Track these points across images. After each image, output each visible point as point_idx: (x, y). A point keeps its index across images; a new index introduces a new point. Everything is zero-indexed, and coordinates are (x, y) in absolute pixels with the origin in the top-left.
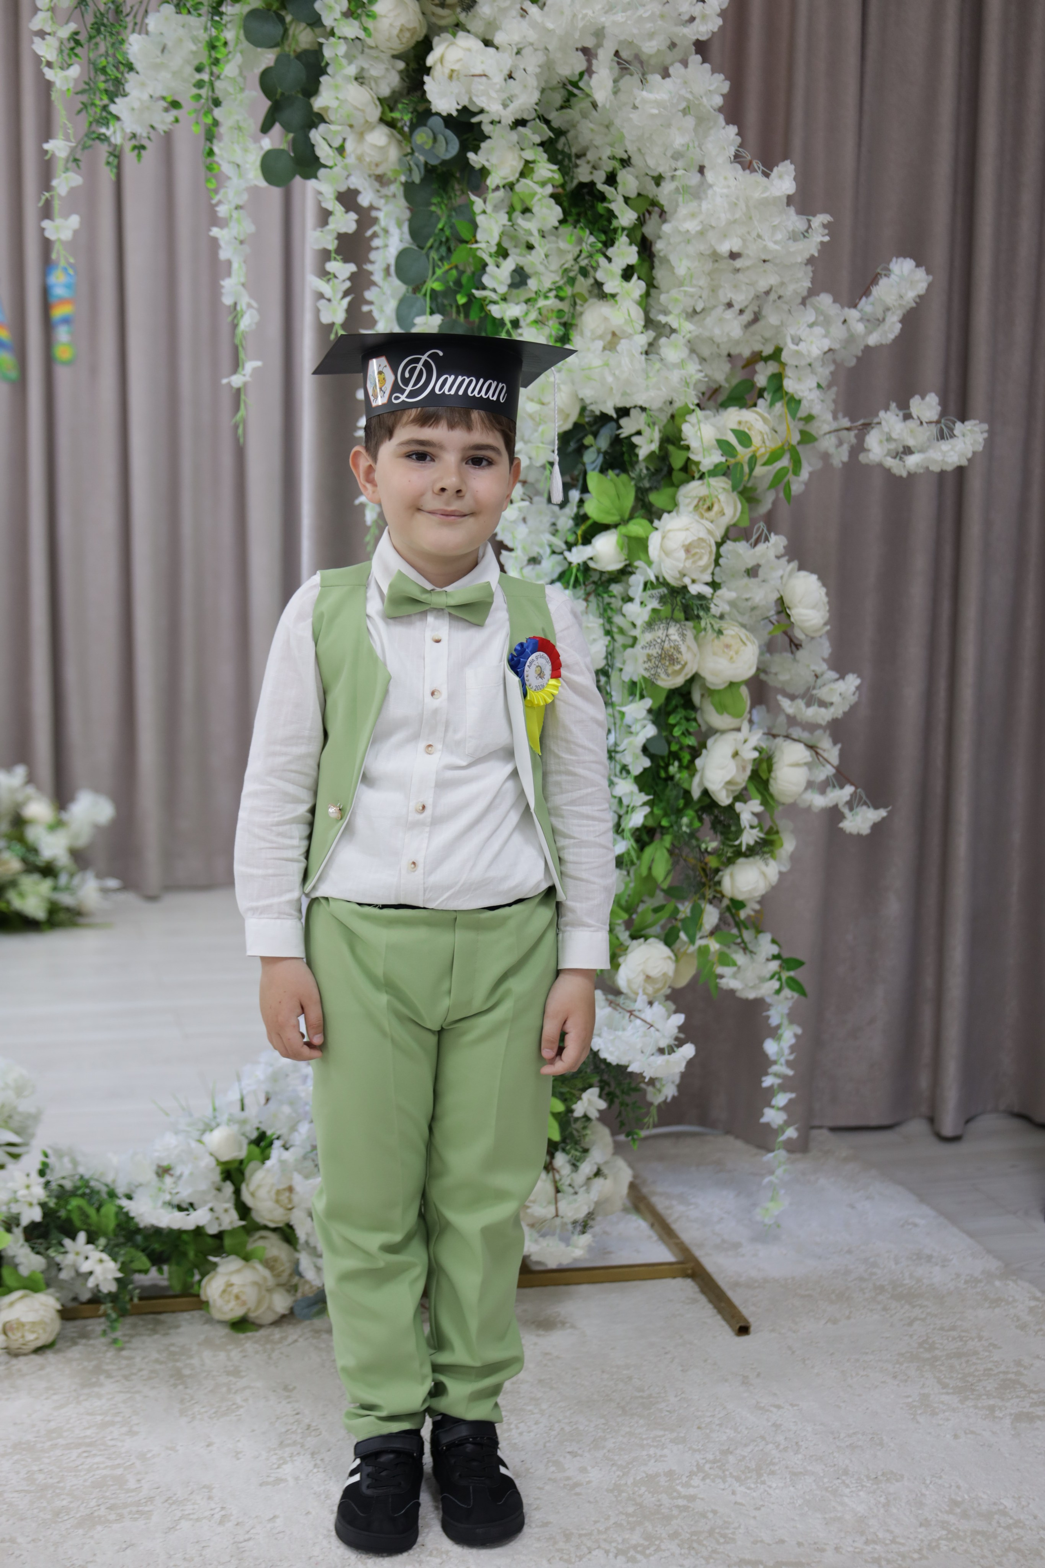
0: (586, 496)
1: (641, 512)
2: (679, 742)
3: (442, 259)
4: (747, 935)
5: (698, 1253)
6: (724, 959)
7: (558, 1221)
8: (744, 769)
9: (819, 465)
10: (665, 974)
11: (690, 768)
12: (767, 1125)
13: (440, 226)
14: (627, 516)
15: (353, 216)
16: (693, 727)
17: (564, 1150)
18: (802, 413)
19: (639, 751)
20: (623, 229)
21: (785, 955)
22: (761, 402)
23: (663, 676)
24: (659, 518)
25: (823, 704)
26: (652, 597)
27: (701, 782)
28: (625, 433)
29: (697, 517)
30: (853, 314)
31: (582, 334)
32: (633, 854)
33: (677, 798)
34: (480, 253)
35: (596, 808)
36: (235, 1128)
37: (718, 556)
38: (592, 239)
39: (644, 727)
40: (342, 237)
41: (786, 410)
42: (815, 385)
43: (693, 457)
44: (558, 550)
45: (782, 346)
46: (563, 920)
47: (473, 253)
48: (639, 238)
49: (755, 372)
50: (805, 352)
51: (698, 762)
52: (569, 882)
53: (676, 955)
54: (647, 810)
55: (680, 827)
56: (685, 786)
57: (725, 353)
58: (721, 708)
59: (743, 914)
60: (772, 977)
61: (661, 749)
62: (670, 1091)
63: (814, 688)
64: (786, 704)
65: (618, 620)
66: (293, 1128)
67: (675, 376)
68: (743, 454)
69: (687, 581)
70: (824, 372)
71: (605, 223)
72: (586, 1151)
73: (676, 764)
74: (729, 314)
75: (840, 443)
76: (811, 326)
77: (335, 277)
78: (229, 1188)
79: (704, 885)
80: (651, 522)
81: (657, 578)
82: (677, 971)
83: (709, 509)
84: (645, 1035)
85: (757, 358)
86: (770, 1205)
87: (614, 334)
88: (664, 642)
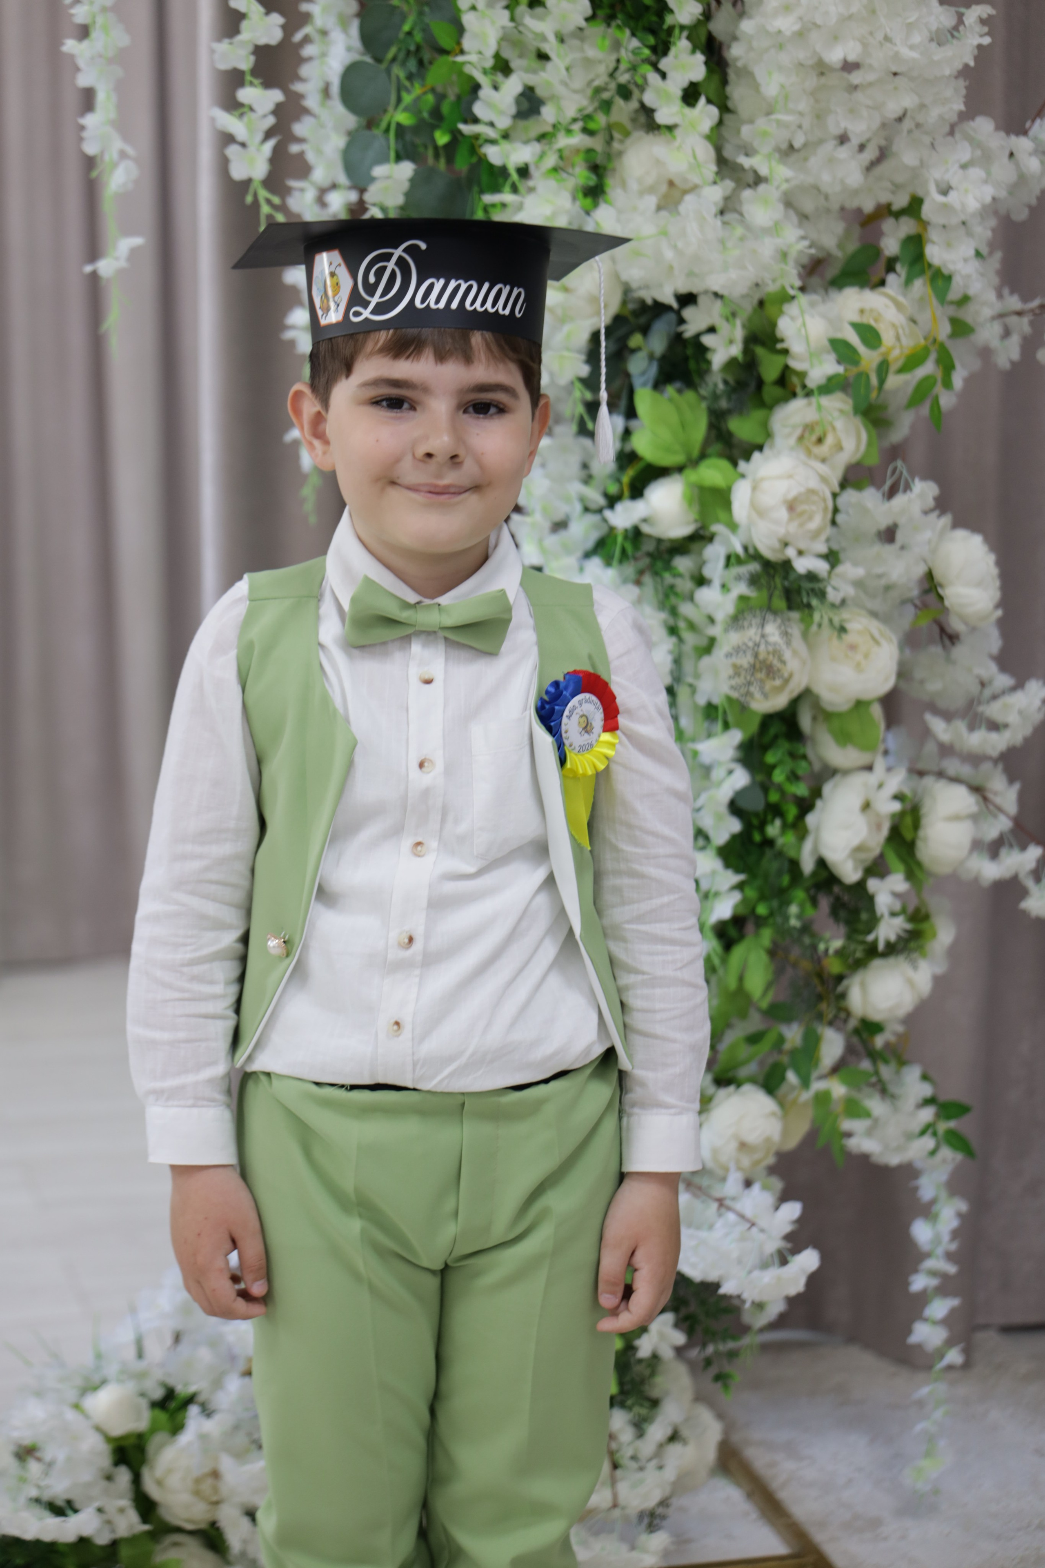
0: (633, 424)
1: (717, 447)
2: (780, 788)
3: (410, 77)
4: (886, 1071)
5: (820, 1537)
6: (854, 1109)
7: (617, 1513)
8: (879, 827)
9: (976, 364)
10: (768, 1140)
11: (799, 827)
12: (919, 1347)
13: (406, 28)
14: (696, 453)
15: (277, 19)
16: (802, 768)
17: (622, 1405)
18: (954, 294)
19: (724, 809)
20: (682, 28)
21: (943, 1098)
22: (891, 278)
23: (758, 695)
24: (747, 457)
25: (995, 726)
26: (738, 578)
27: (815, 848)
28: (689, 330)
29: (802, 456)
30: (1023, 144)
31: (624, 185)
32: (716, 961)
33: (780, 873)
34: (468, 69)
35: (676, 926)
36: (130, 1387)
37: (836, 510)
38: (635, 43)
39: (730, 772)
40: (261, 52)
41: (929, 291)
42: (972, 252)
43: (795, 364)
44: (593, 506)
45: (920, 193)
46: (629, 1097)
47: (458, 69)
48: (703, 38)
49: (880, 234)
50: (957, 206)
51: (811, 819)
52: (637, 1041)
53: (781, 1104)
54: (737, 897)
55: (786, 918)
56: (792, 853)
57: (836, 206)
58: (844, 738)
59: (879, 1041)
60: (923, 1133)
61: (756, 804)
62: (776, 1308)
63: (980, 703)
64: (938, 727)
65: (686, 609)
66: (218, 1383)
67: (767, 248)
68: (869, 358)
69: (791, 552)
70: (983, 232)
71: (654, 18)
72: (655, 1403)
73: (778, 823)
74: (843, 153)
75: (1007, 333)
76: (964, 167)
77: (251, 109)
78: (124, 1476)
79: (820, 998)
80: (735, 464)
81: (746, 549)
82: (785, 1133)
83: (820, 441)
84: (742, 1239)
85: (885, 211)
86: (925, 1463)
87: (671, 184)
88: (757, 645)
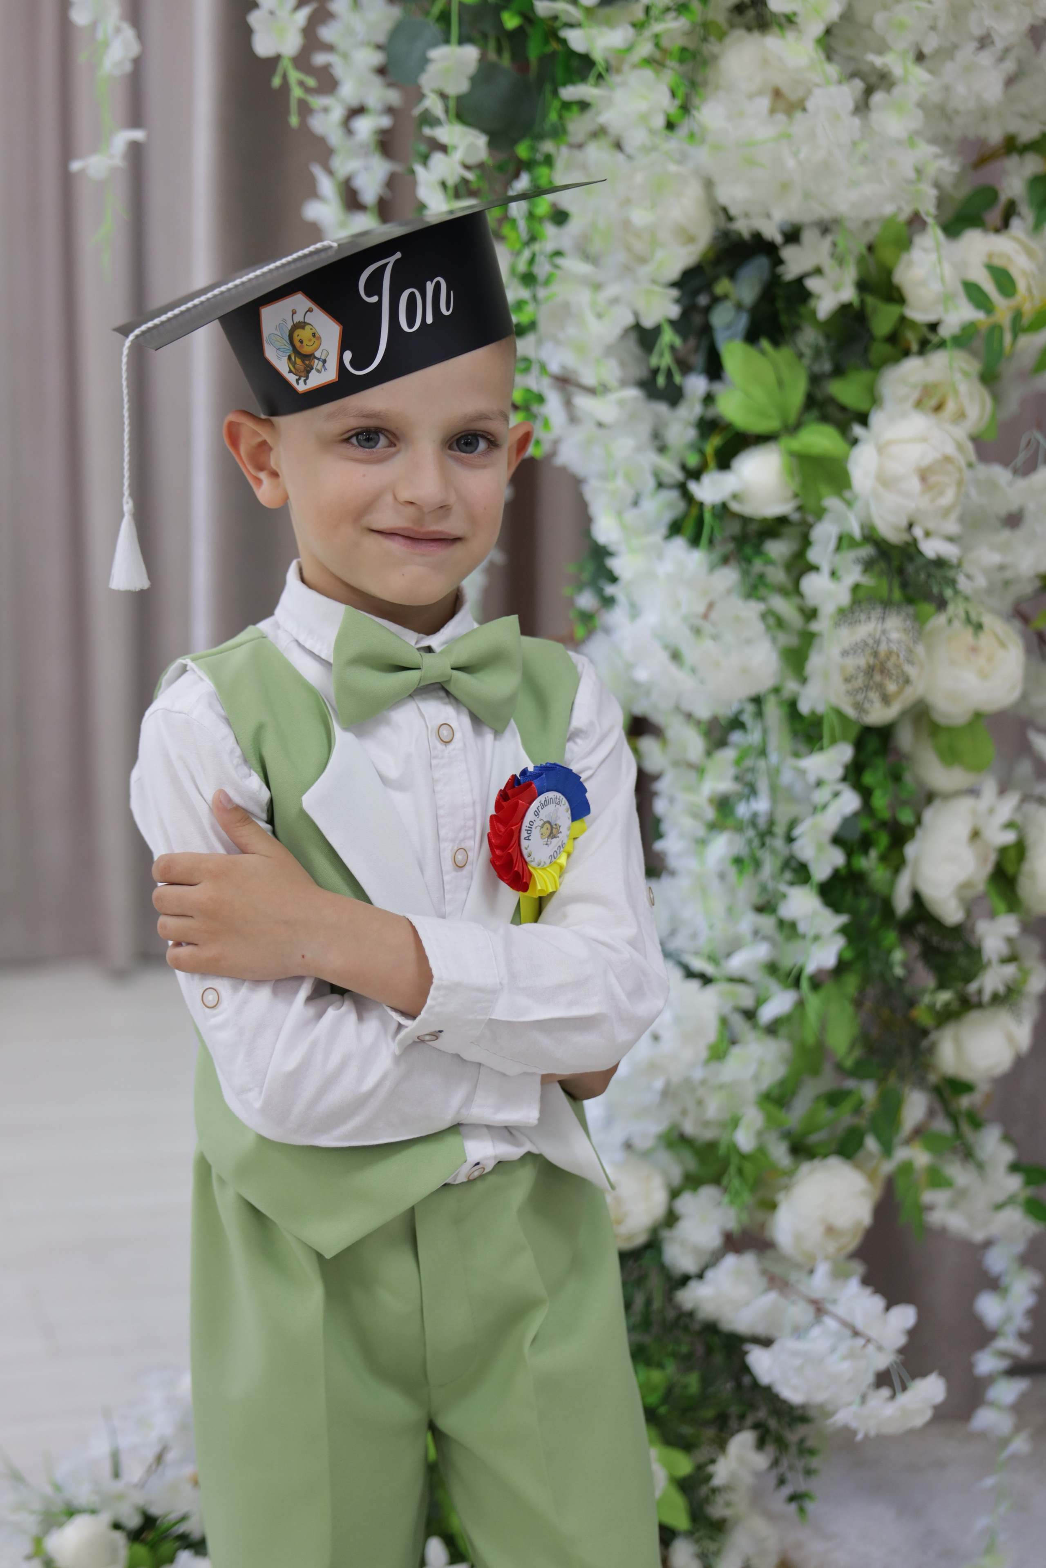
0: (718, 385)
1: (821, 414)
4: (968, 1133)
8: (984, 860)
10: (859, 1223)
11: (895, 859)
12: (983, 1435)
14: (792, 418)
16: (904, 791)
19: (826, 838)
21: (1026, 1162)
22: (1015, 222)
23: (877, 704)
24: (865, 420)
26: (851, 563)
27: (912, 883)
28: (789, 273)
33: (871, 912)
39: (836, 795)
43: (914, 315)
44: (670, 481)
49: (1000, 174)
54: (840, 941)
55: (888, 967)
56: (884, 890)
58: (951, 757)
59: (964, 1101)
60: (1009, 1203)
61: (858, 832)
64: (1042, 745)
67: (902, 162)
68: (1003, 309)
69: (918, 533)
73: (873, 853)
74: (985, 58)
80: (848, 430)
81: (862, 528)
83: (940, 406)
84: (848, 1350)
85: (1010, 145)
87: (779, 92)
88: (878, 642)
